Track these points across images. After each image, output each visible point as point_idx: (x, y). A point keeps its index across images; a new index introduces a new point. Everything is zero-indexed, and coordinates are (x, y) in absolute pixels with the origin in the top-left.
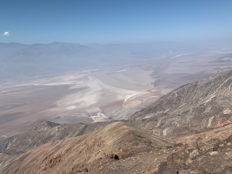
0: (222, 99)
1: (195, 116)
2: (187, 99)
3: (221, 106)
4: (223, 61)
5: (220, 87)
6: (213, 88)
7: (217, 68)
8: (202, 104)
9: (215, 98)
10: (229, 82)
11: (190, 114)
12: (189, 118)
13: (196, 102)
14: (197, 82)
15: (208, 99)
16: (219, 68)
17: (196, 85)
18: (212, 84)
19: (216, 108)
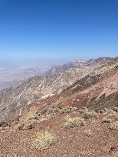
0: (27, 96)
1: (11, 110)
2: (5, 99)
3: (26, 100)
4: (27, 73)
5: (25, 89)
6: (22, 90)
7: (24, 77)
8: (15, 101)
9: (22, 96)
10: (30, 85)
11: (7, 109)
12: (7, 112)
13: (12, 100)
14: (12, 87)
15: (18, 97)
16: (25, 77)
17: (11, 89)
18: (21, 87)
19: (23, 102)
